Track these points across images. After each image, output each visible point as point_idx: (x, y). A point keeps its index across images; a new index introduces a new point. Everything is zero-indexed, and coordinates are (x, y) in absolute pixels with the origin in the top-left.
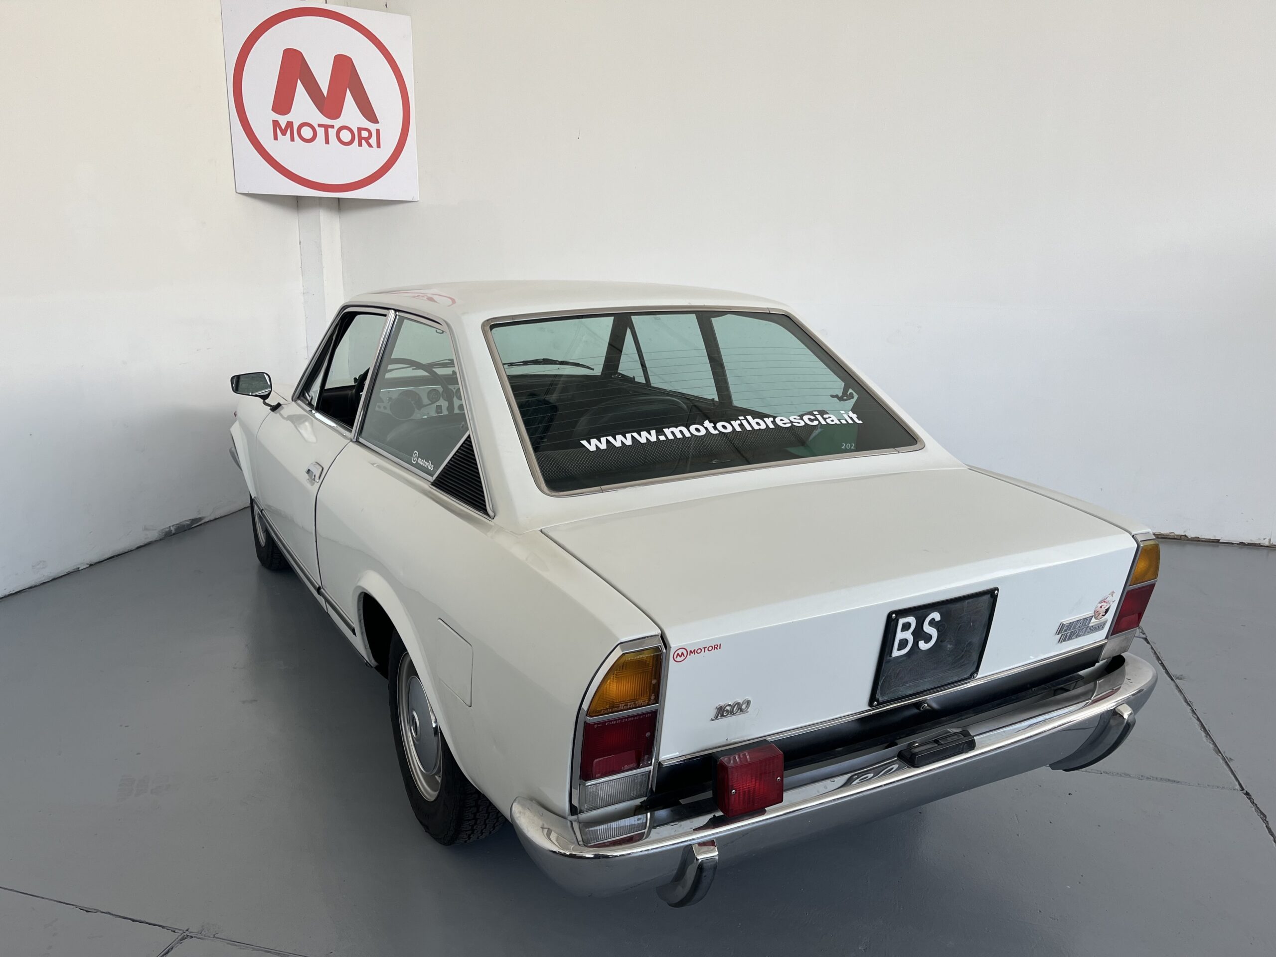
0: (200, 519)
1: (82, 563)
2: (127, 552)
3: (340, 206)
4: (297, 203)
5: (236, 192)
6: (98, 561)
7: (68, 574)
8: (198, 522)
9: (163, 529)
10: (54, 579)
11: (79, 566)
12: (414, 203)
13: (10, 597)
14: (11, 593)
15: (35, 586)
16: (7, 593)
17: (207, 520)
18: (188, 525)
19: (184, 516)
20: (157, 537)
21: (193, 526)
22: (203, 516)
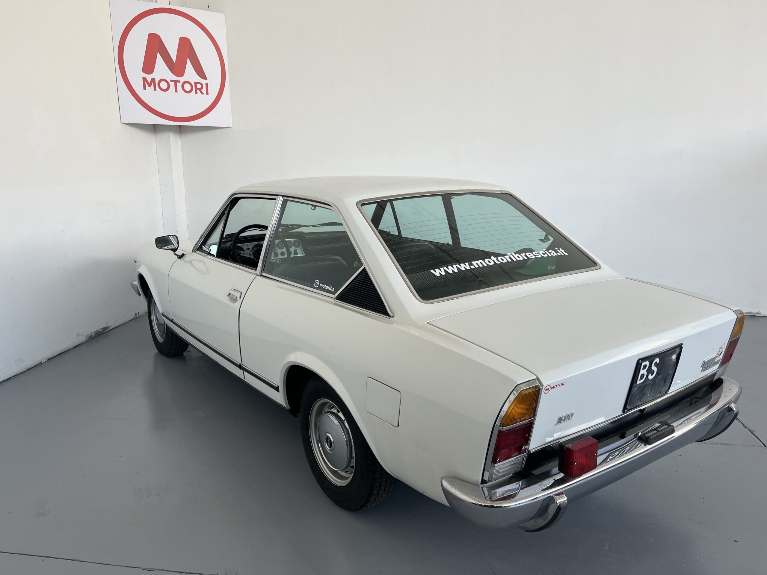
0: (108, 327)
1: (43, 359)
2: (68, 350)
3: (180, 130)
4: (154, 129)
5: (121, 122)
6: (52, 357)
7: (36, 366)
8: (107, 329)
9: (87, 335)
10: (28, 370)
11: (42, 361)
12: (228, 128)
13: (4, 382)
14: (4, 380)
15: (18, 375)
16: (2, 380)
17: (111, 328)
18: (101, 332)
19: (98, 326)
20: (84, 340)
21: (104, 332)
22: (110, 325)
